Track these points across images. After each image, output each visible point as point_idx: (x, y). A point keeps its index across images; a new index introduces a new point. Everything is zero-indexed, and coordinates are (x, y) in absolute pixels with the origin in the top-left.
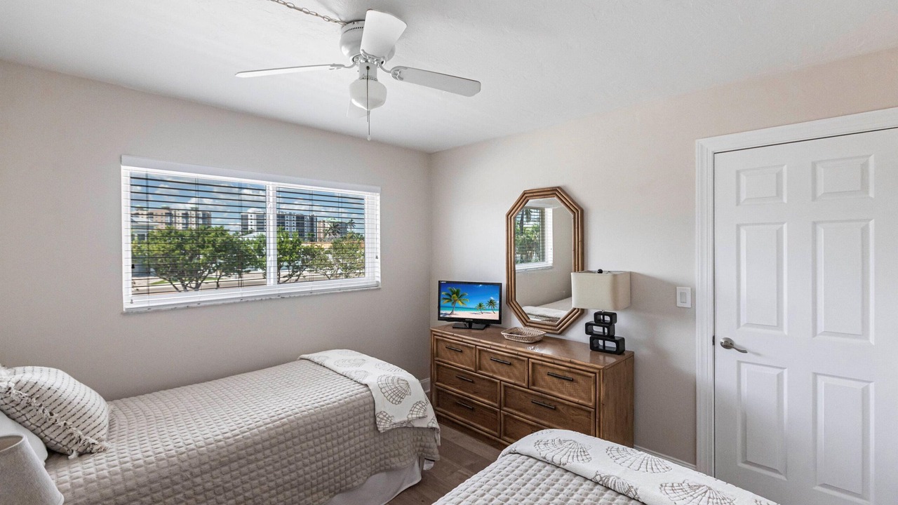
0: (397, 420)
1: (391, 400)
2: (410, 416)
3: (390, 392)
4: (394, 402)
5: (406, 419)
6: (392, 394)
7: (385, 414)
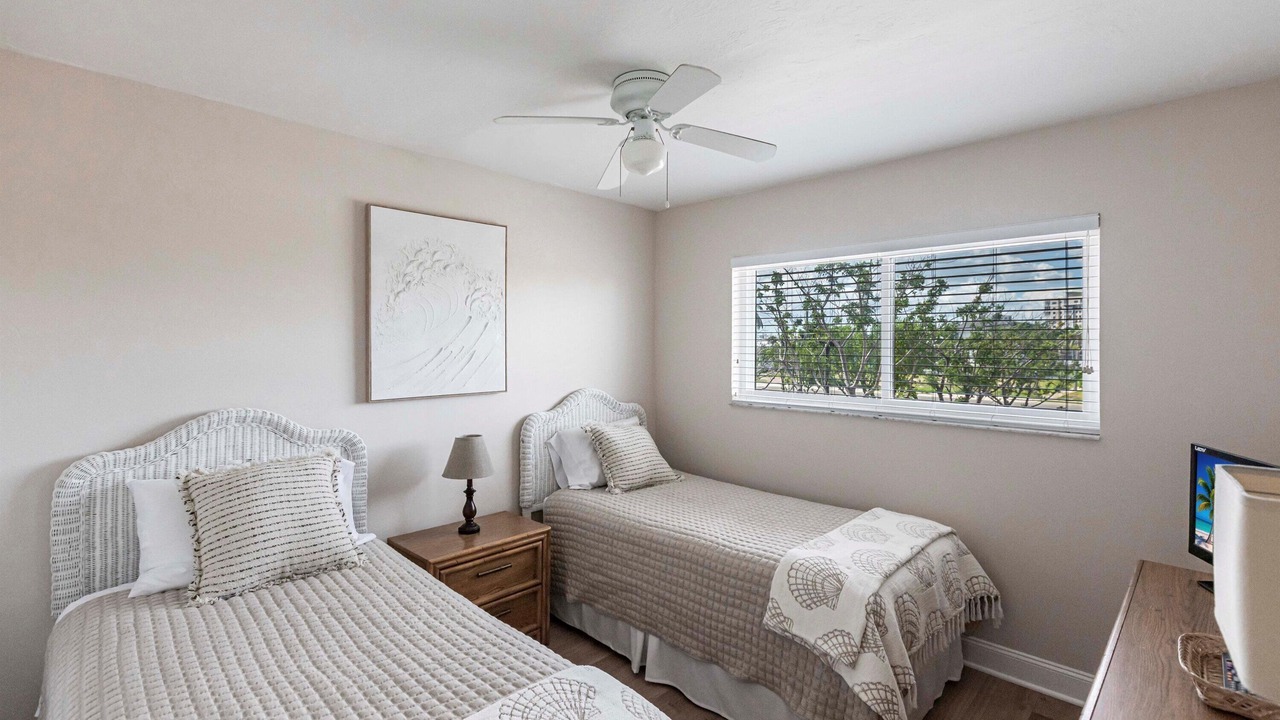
0: (795, 630)
1: (796, 593)
2: (820, 642)
3: (799, 581)
4: (799, 599)
5: (813, 642)
6: (800, 587)
7: (776, 605)
